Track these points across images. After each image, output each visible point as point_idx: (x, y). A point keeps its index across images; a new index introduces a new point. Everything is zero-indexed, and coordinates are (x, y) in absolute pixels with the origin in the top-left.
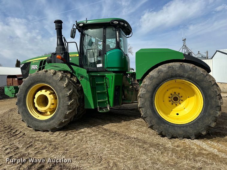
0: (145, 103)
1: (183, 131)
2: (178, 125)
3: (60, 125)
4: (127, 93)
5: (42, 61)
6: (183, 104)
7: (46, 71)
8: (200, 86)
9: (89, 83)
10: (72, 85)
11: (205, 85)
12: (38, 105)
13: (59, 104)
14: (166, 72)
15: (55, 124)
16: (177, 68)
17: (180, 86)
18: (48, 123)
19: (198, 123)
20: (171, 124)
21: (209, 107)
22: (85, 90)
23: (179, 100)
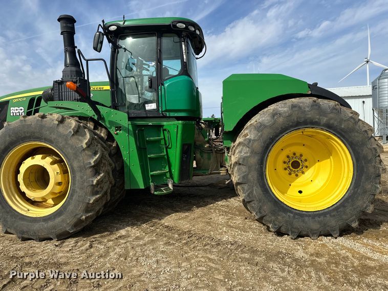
0: (248, 175)
1: (320, 223)
2: (310, 213)
3: (76, 225)
4: (200, 157)
5: (32, 100)
6: (309, 173)
7: (43, 117)
8: (347, 140)
9: (133, 139)
10: (99, 145)
11: (357, 139)
12: (27, 186)
13: (73, 184)
14: (287, 114)
15: (66, 223)
16: (308, 107)
17: (304, 142)
18: (51, 223)
19: (345, 207)
20: (297, 211)
21: (363, 177)
22: (124, 153)
23: (301, 167)
